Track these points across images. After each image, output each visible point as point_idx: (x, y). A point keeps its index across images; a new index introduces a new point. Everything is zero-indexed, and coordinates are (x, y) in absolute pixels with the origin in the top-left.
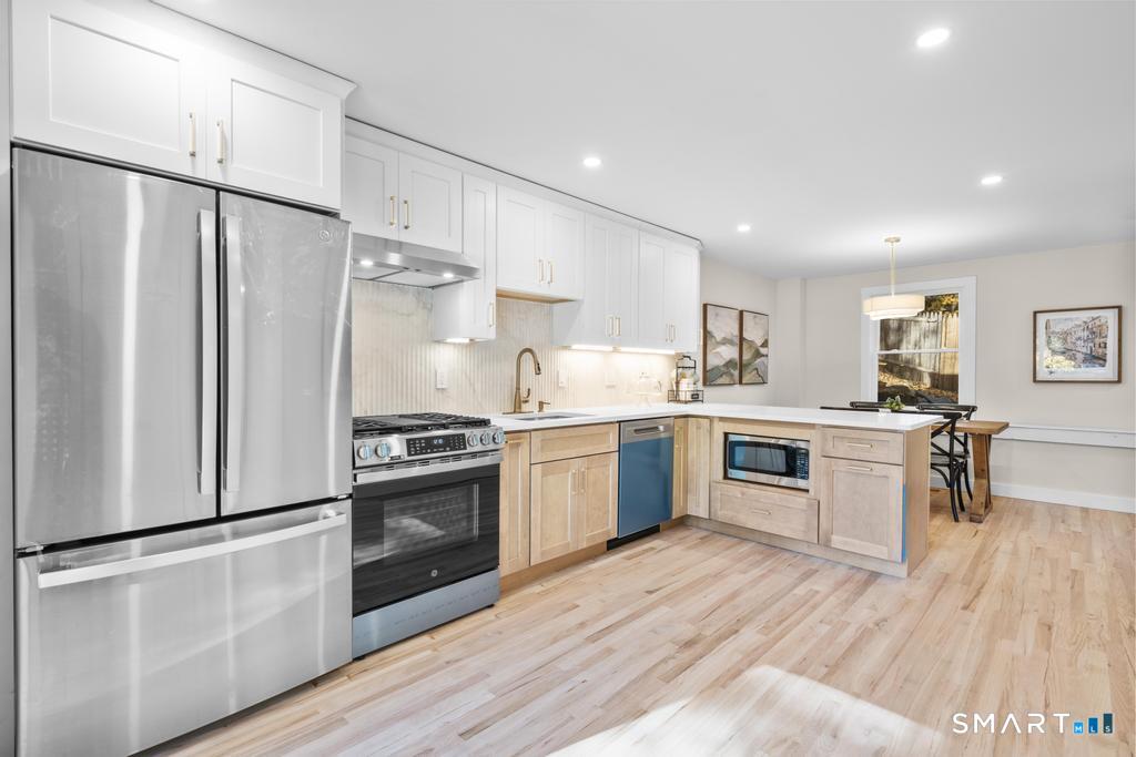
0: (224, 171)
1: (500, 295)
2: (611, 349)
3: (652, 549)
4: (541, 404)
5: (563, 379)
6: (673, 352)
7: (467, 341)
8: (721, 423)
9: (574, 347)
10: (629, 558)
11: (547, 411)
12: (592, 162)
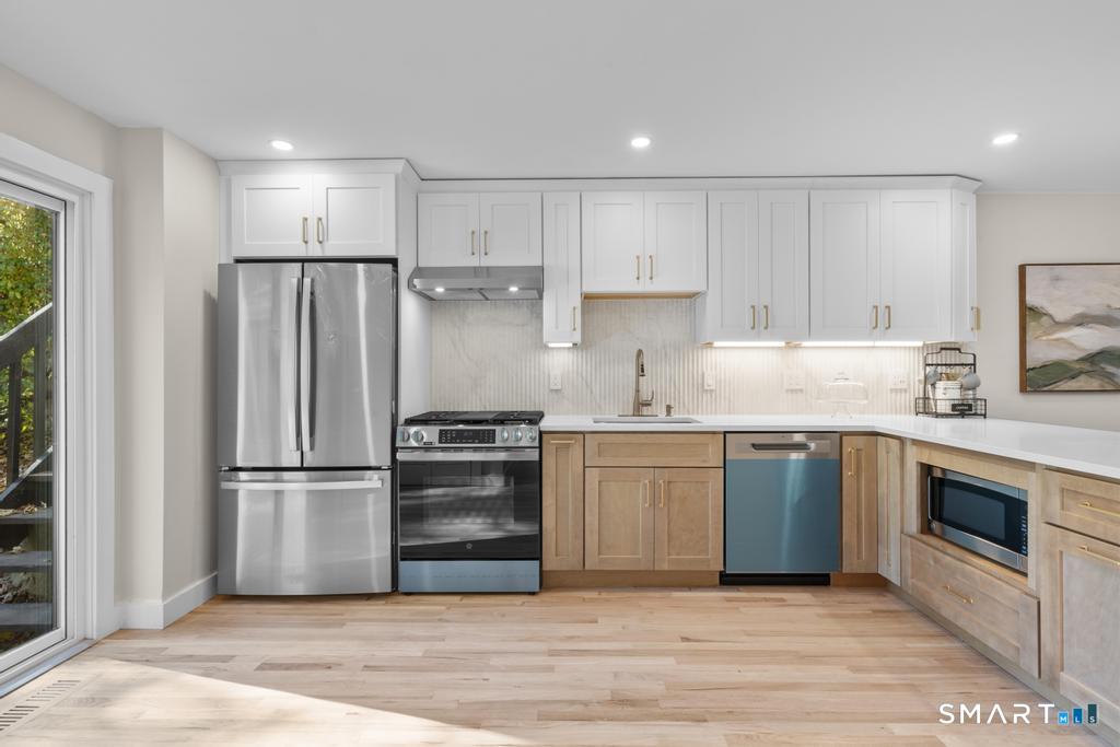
0: (323, 249)
1: (588, 298)
2: (782, 344)
3: (782, 600)
4: (669, 408)
5: (710, 382)
6: (920, 344)
7: (571, 345)
8: (914, 447)
9: (716, 344)
10: (729, 600)
11: (675, 415)
12: (640, 143)
